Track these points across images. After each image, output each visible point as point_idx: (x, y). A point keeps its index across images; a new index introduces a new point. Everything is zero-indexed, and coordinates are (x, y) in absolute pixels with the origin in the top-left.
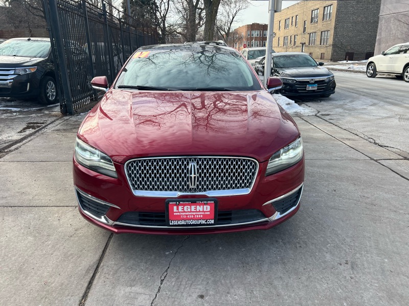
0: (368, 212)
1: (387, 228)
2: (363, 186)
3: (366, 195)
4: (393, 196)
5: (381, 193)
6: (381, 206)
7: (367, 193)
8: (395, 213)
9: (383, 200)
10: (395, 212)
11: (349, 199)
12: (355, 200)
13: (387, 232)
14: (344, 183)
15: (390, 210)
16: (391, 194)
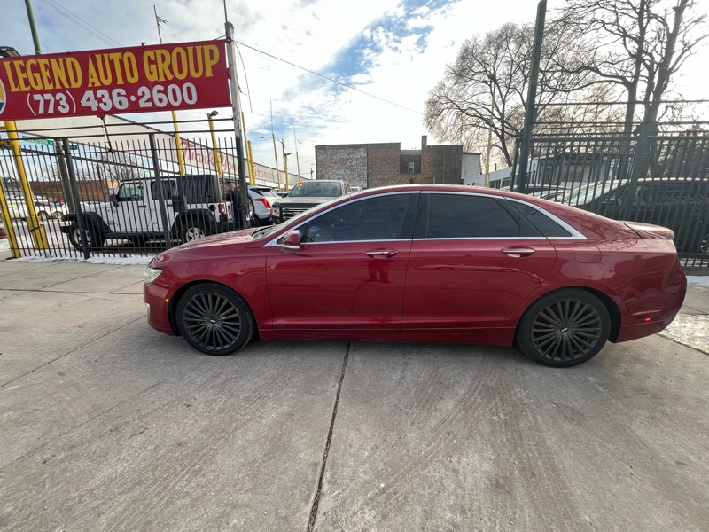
0: (112, 413)
1: (75, 411)
2: (164, 457)
3: (139, 438)
4: (93, 483)
5: (120, 469)
6: (100, 437)
7: (143, 445)
8: (72, 443)
9: (106, 454)
10: (72, 447)
11: (155, 410)
12: (145, 415)
13: (72, 407)
14: (196, 431)
15: (82, 444)
16: (98, 487)
